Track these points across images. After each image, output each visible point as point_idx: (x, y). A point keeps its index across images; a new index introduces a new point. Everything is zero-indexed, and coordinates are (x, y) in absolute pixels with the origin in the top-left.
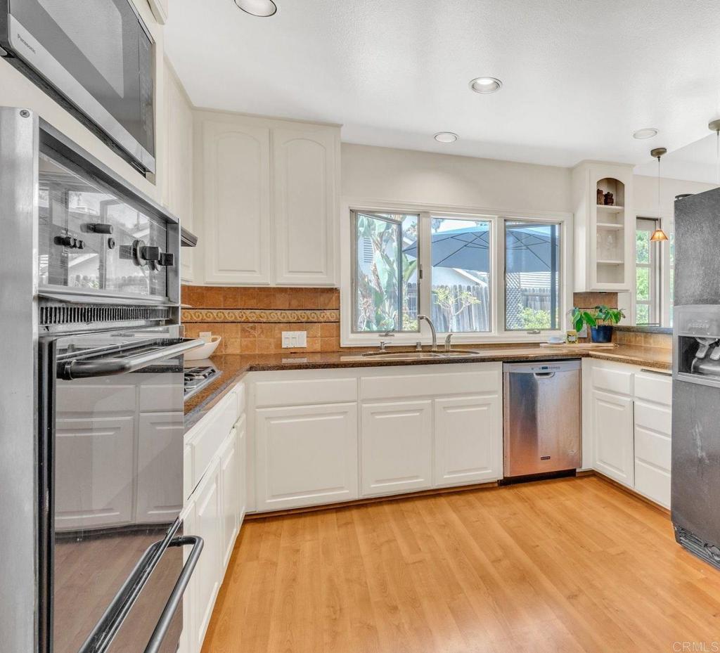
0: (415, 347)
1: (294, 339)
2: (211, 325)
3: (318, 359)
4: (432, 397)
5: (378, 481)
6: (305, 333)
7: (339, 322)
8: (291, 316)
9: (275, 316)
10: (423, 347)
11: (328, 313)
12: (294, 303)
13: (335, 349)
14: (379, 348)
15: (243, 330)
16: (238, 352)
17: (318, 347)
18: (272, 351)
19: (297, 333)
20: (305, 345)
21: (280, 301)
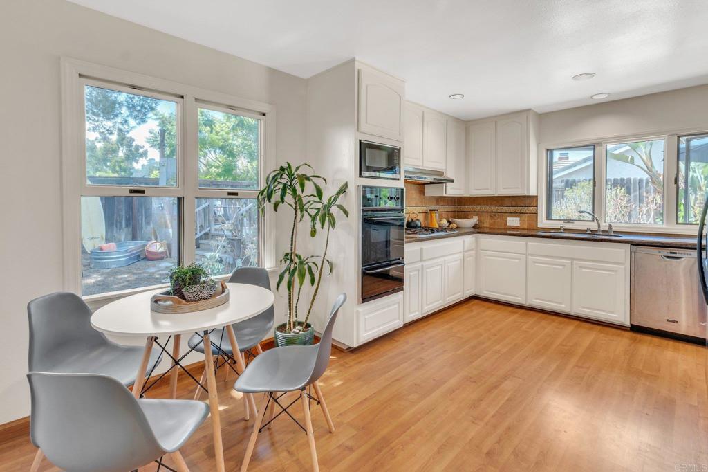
0: (586, 230)
1: (514, 221)
2: (477, 213)
3: (525, 232)
4: (573, 259)
5: (536, 299)
6: (518, 219)
7: (537, 214)
8: (512, 209)
9: (504, 209)
10: (591, 231)
11: (531, 208)
12: (514, 203)
13: (535, 228)
14: (560, 229)
15: (491, 216)
16: (488, 226)
17: (525, 226)
18: (503, 227)
19: (515, 219)
20: (519, 225)
21: (507, 202)
